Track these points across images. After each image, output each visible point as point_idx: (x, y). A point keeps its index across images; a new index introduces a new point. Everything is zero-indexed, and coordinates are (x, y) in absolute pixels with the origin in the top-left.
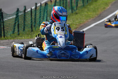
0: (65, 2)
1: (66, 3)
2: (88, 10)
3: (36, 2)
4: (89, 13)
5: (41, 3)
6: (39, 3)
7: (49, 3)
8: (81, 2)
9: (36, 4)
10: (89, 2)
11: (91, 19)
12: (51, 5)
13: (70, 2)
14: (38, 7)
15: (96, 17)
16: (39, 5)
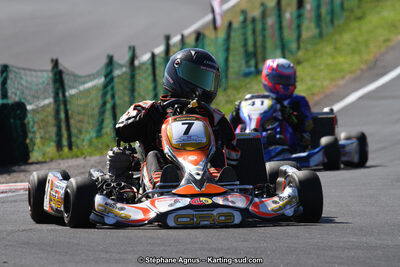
0: (259, 27)
1: (264, 29)
2: (336, 48)
3: (167, 33)
4: (341, 59)
5: (183, 36)
6: (175, 36)
7: (209, 33)
8: (313, 25)
9: (168, 38)
10: (336, 23)
11: (347, 77)
12: (217, 38)
13: (277, 26)
14: (175, 45)
15: (362, 70)
16: (176, 39)
